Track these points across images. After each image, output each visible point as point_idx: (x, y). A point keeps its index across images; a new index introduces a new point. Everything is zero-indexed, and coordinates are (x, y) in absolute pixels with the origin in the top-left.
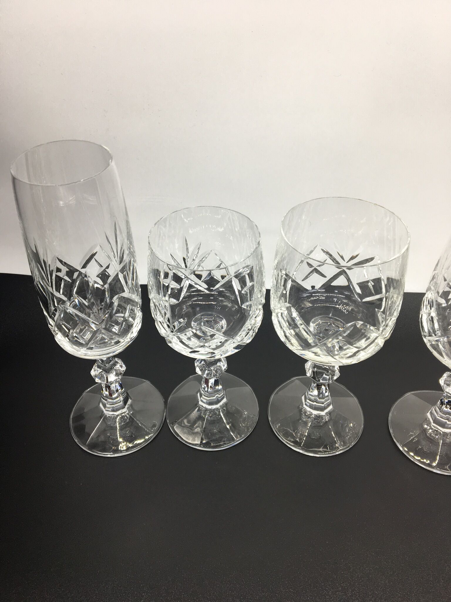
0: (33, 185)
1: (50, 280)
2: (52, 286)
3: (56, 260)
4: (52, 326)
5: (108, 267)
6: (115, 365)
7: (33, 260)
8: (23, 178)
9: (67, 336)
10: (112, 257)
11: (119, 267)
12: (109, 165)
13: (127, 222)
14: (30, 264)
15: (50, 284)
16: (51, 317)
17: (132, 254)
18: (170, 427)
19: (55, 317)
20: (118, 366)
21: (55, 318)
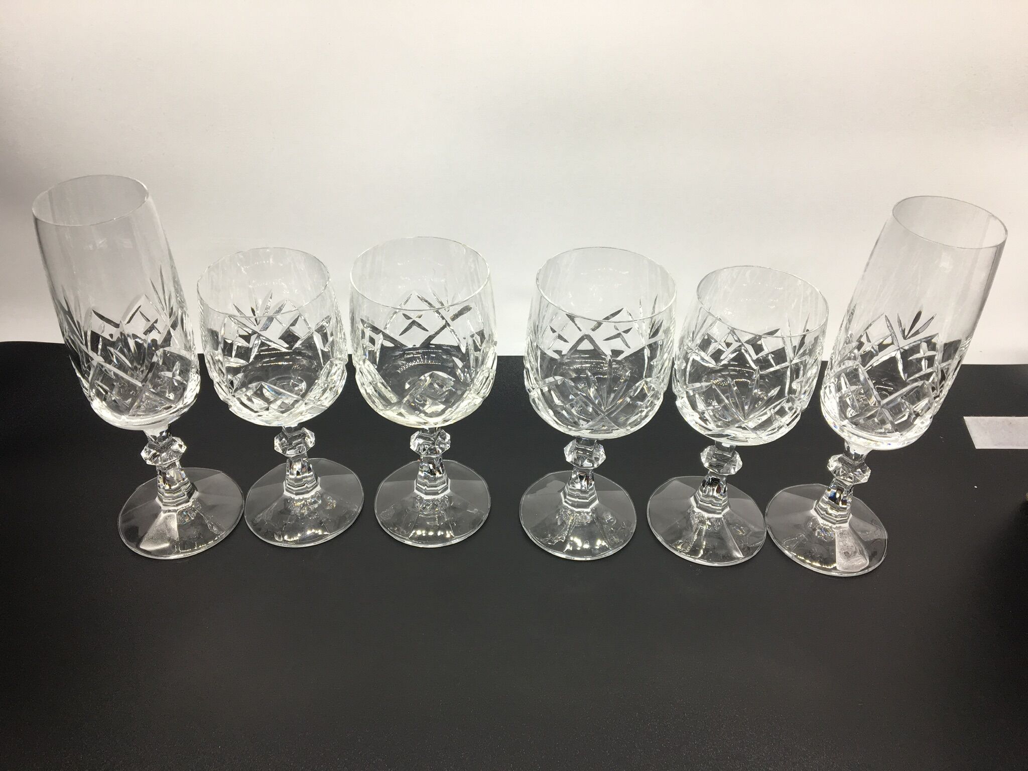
0: (59, 226)
1: (83, 338)
2: (86, 345)
3: (91, 313)
4: (87, 390)
5: (156, 322)
6: (172, 444)
7: (61, 312)
8: (46, 218)
9: (105, 400)
10: (160, 310)
11: (169, 322)
12: (144, 202)
13: (173, 267)
14: (58, 315)
15: (84, 340)
16: (83, 376)
17: (182, 304)
18: (248, 525)
19: (89, 376)
20: (175, 447)
21: (90, 379)
